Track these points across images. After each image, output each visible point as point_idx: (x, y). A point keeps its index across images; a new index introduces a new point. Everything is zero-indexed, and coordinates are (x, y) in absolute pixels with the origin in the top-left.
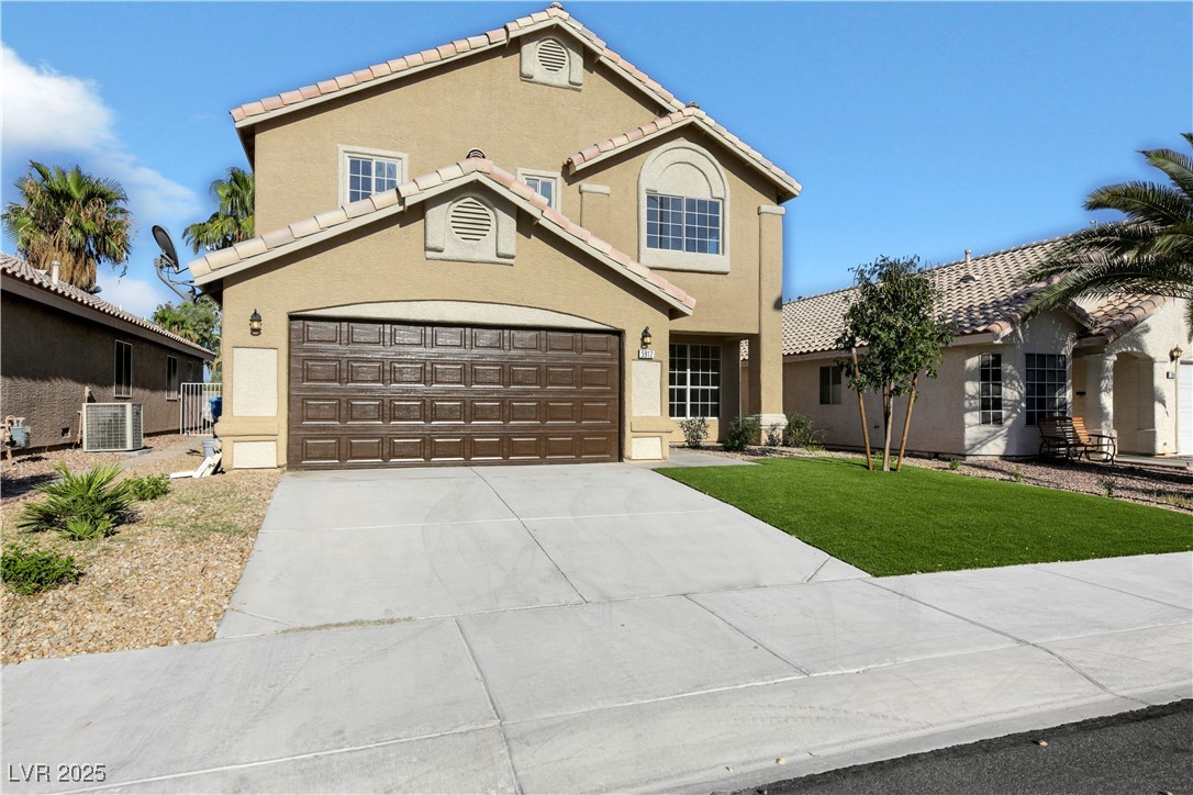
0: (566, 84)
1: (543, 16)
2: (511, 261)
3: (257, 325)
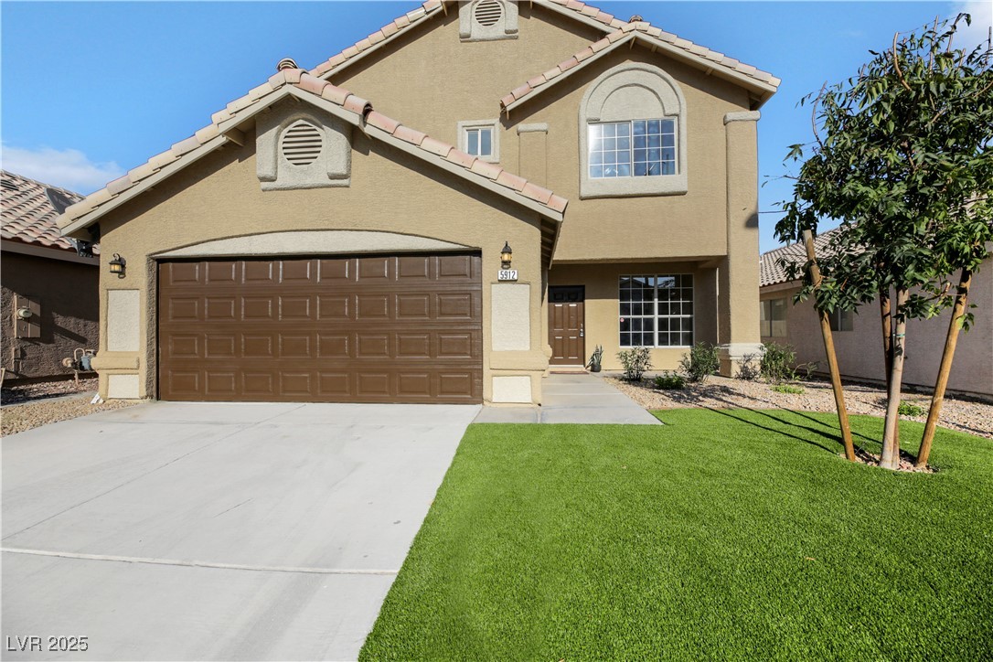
0: (503, 34)
2: (345, 182)
3: (117, 268)
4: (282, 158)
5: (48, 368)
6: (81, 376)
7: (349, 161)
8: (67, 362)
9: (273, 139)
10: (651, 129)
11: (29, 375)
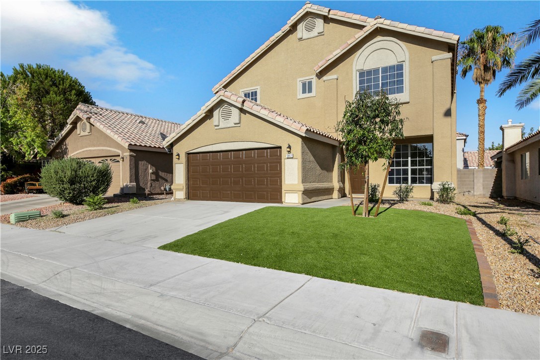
0: (317, 34)
1: (302, 10)
2: (239, 125)
3: (177, 157)
4: (221, 118)
5: (158, 191)
6: (167, 194)
7: (240, 118)
8: (162, 188)
9: (218, 112)
10: (391, 70)
11: (153, 193)
